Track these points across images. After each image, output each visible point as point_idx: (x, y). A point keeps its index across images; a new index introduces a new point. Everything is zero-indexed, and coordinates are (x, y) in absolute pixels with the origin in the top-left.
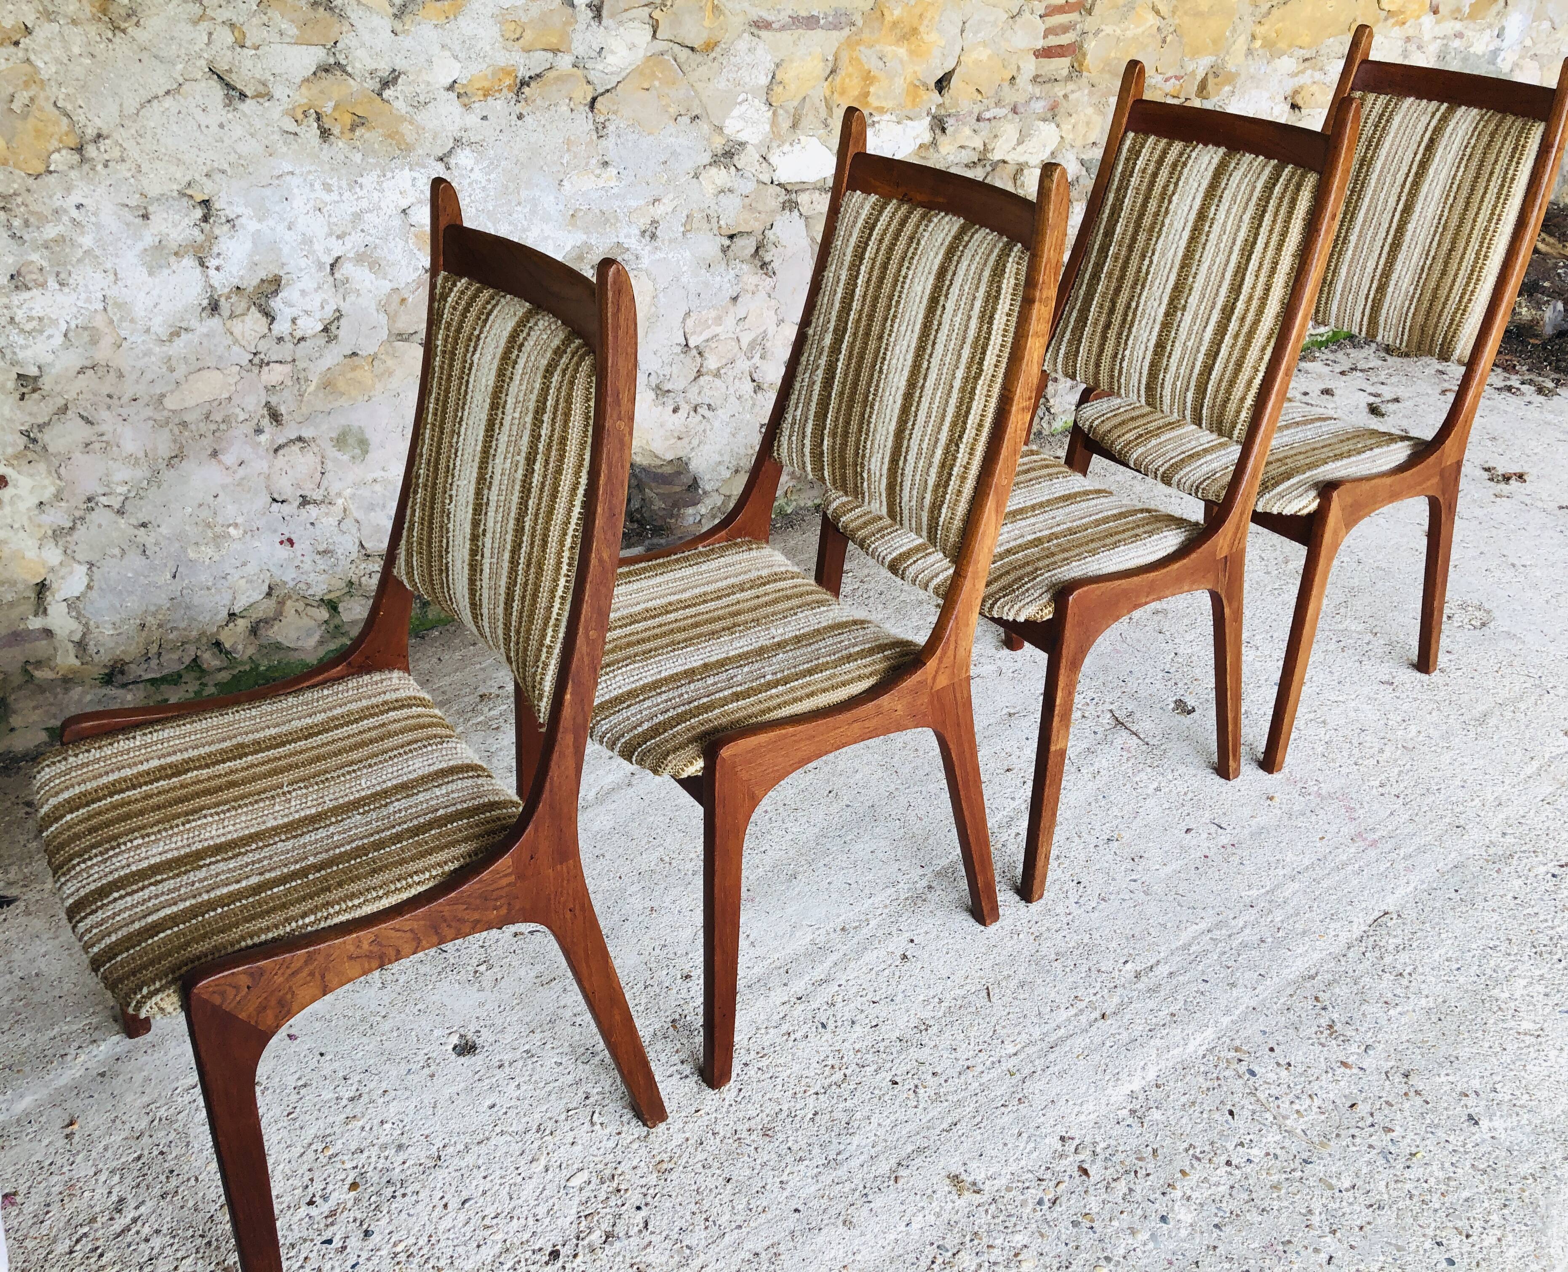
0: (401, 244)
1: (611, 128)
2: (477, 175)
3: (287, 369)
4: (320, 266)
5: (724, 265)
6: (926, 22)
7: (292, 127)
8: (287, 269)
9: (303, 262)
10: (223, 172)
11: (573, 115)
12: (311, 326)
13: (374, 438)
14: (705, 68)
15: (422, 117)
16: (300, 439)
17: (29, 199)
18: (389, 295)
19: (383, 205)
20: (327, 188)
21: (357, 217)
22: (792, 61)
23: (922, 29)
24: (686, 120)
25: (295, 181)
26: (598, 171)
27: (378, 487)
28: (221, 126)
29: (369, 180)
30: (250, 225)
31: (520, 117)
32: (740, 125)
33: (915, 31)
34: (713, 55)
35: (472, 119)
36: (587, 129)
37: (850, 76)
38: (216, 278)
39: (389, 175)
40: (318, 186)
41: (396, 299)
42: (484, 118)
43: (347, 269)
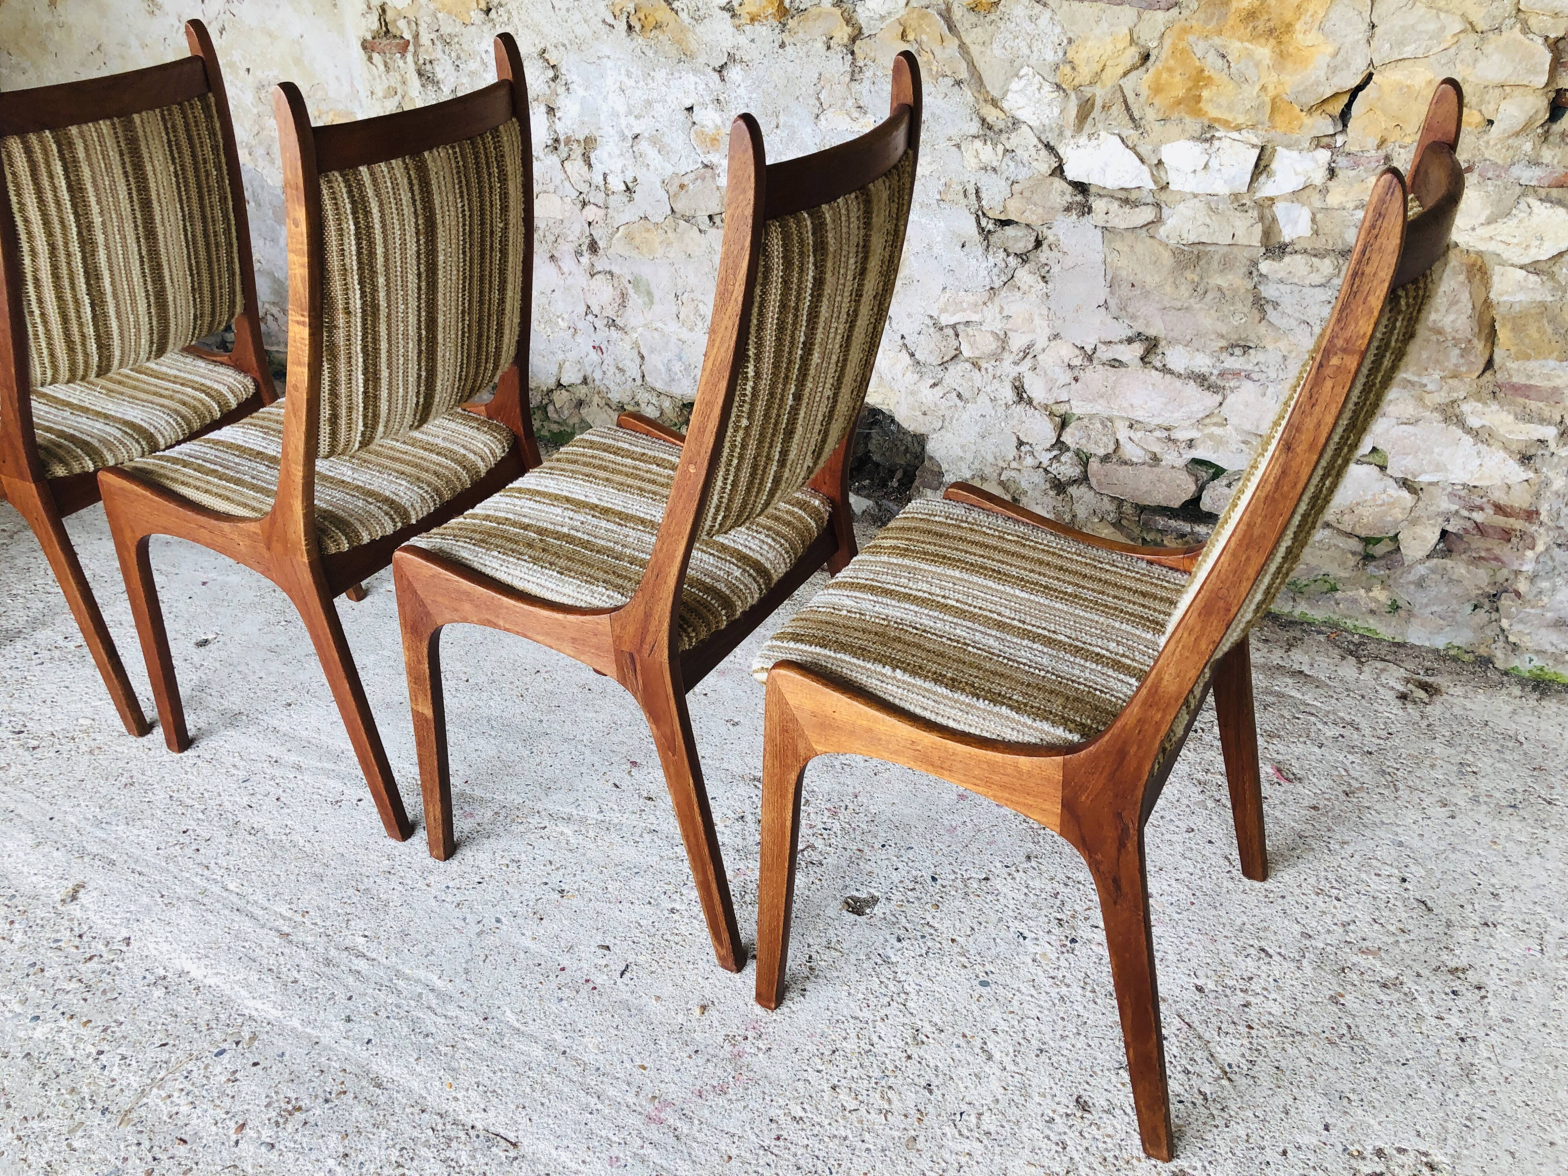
0: (682, 137)
1: (868, 74)
2: (742, 91)
3: (601, 212)
4: (624, 138)
5: (980, 250)
6: (1306, 18)
7: (610, 20)
8: (601, 132)
9: (612, 132)
10: (564, 45)
11: (828, 53)
12: (616, 184)
13: (657, 295)
14: (979, 29)
15: (700, 29)
16: (611, 273)
17: (463, 40)
18: (672, 178)
19: (669, 99)
20: (629, 75)
21: (649, 103)
22: (1086, 39)
23: (1299, 26)
24: (950, 81)
25: (609, 64)
26: (855, 114)
27: (656, 334)
28: (568, 10)
29: (661, 75)
30: (578, 90)
31: (782, 45)
32: (1022, 102)
33: (1289, 27)
34: (992, 17)
35: (743, 40)
36: (842, 70)
37: (1170, 70)
38: (559, 126)
39: (677, 75)
40: (623, 72)
41: (677, 183)
42: (753, 41)
43: (643, 145)
